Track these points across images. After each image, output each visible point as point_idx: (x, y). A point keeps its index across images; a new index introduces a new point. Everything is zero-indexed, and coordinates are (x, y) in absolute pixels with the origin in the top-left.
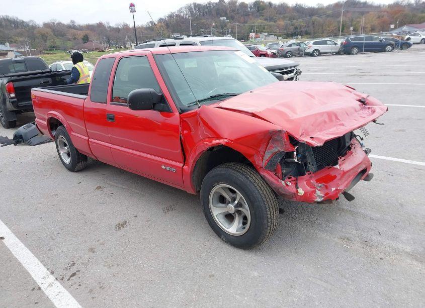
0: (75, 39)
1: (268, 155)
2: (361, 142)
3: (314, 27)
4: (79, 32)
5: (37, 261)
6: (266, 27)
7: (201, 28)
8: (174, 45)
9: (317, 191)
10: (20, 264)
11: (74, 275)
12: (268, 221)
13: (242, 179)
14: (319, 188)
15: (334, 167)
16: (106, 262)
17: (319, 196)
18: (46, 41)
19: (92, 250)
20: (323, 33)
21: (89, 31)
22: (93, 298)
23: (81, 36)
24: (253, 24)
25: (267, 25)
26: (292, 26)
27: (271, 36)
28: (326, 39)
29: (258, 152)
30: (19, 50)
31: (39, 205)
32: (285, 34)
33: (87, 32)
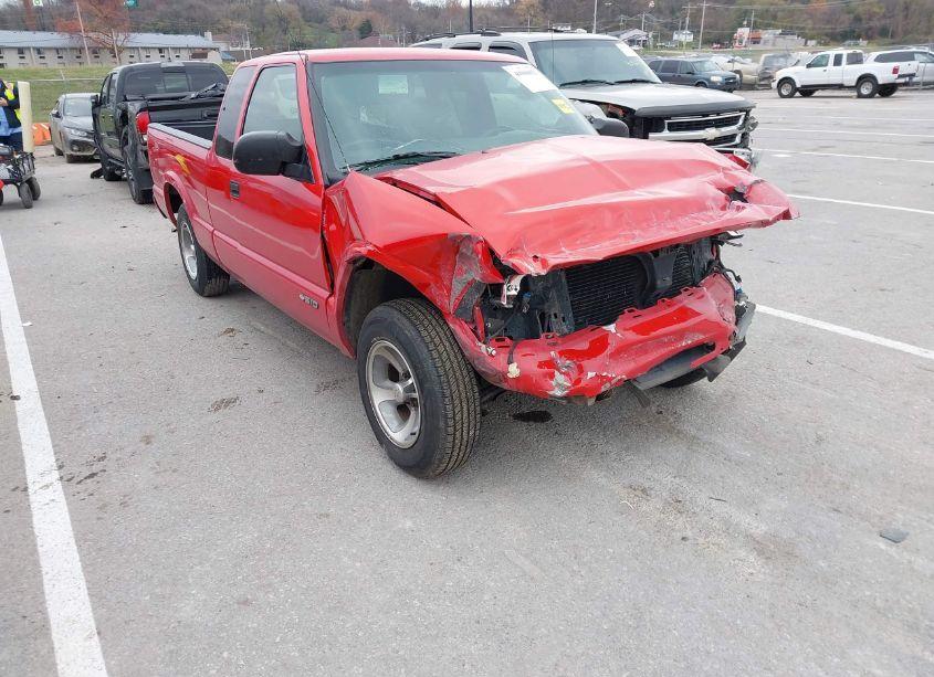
0: (344, 28)
1: (458, 287)
2: (737, 286)
3: (906, 17)
4: (353, 14)
5: (48, 443)
6: (780, 14)
7: (622, 12)
8: (478, 48)
9: (557, 373)
10: (19, 444)
11: (92, 475)
12: (446, 423)
13: (410, 332)
14: (564, 370)
15: (604, 328)
16: (158, 463)
17: (559, 385)
18: (285, 31)
19: (148, 440)
20: (927, 33)
21: (374, 12)
22: (99, 519)
23: (357, 24)
24: (749, 7)
25: (783, 10)
26: (849, 13)
27: (788, 37)
28: (914, 49)
29: (438, 279)
30: (231, 49)
31: (109, 350)
32: (826, 35)
33: (370, 13)
